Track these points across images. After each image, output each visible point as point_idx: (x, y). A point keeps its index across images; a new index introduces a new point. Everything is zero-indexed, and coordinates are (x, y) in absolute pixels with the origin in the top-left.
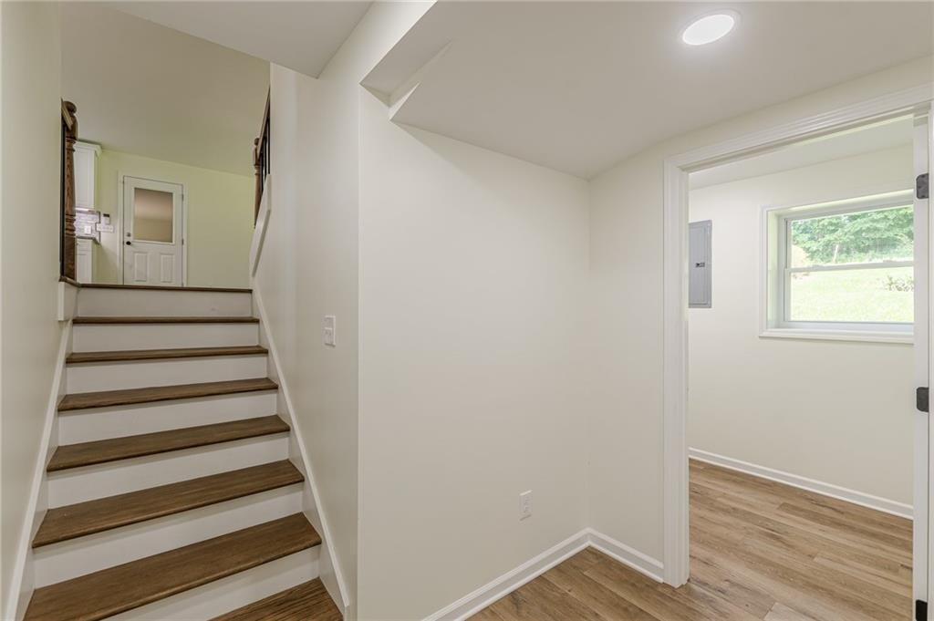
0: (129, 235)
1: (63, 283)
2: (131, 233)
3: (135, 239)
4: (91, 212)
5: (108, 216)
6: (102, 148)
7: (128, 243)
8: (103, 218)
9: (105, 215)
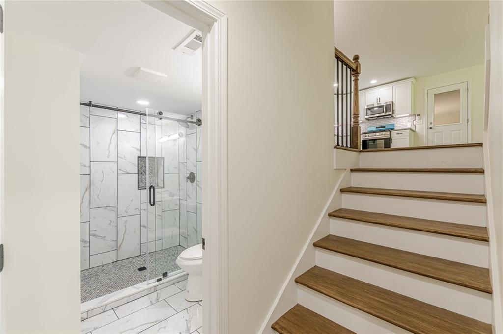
0: (431, 124)
1: (335, 149)
2: (433, 122)
3: (434, 125)
4: (410, 115)
5: (419, 115)
6: (415, 79)
7: (431, 128)
8: (416, 116)
9: (418, 115)
